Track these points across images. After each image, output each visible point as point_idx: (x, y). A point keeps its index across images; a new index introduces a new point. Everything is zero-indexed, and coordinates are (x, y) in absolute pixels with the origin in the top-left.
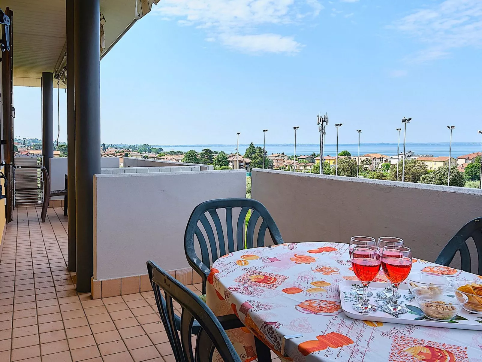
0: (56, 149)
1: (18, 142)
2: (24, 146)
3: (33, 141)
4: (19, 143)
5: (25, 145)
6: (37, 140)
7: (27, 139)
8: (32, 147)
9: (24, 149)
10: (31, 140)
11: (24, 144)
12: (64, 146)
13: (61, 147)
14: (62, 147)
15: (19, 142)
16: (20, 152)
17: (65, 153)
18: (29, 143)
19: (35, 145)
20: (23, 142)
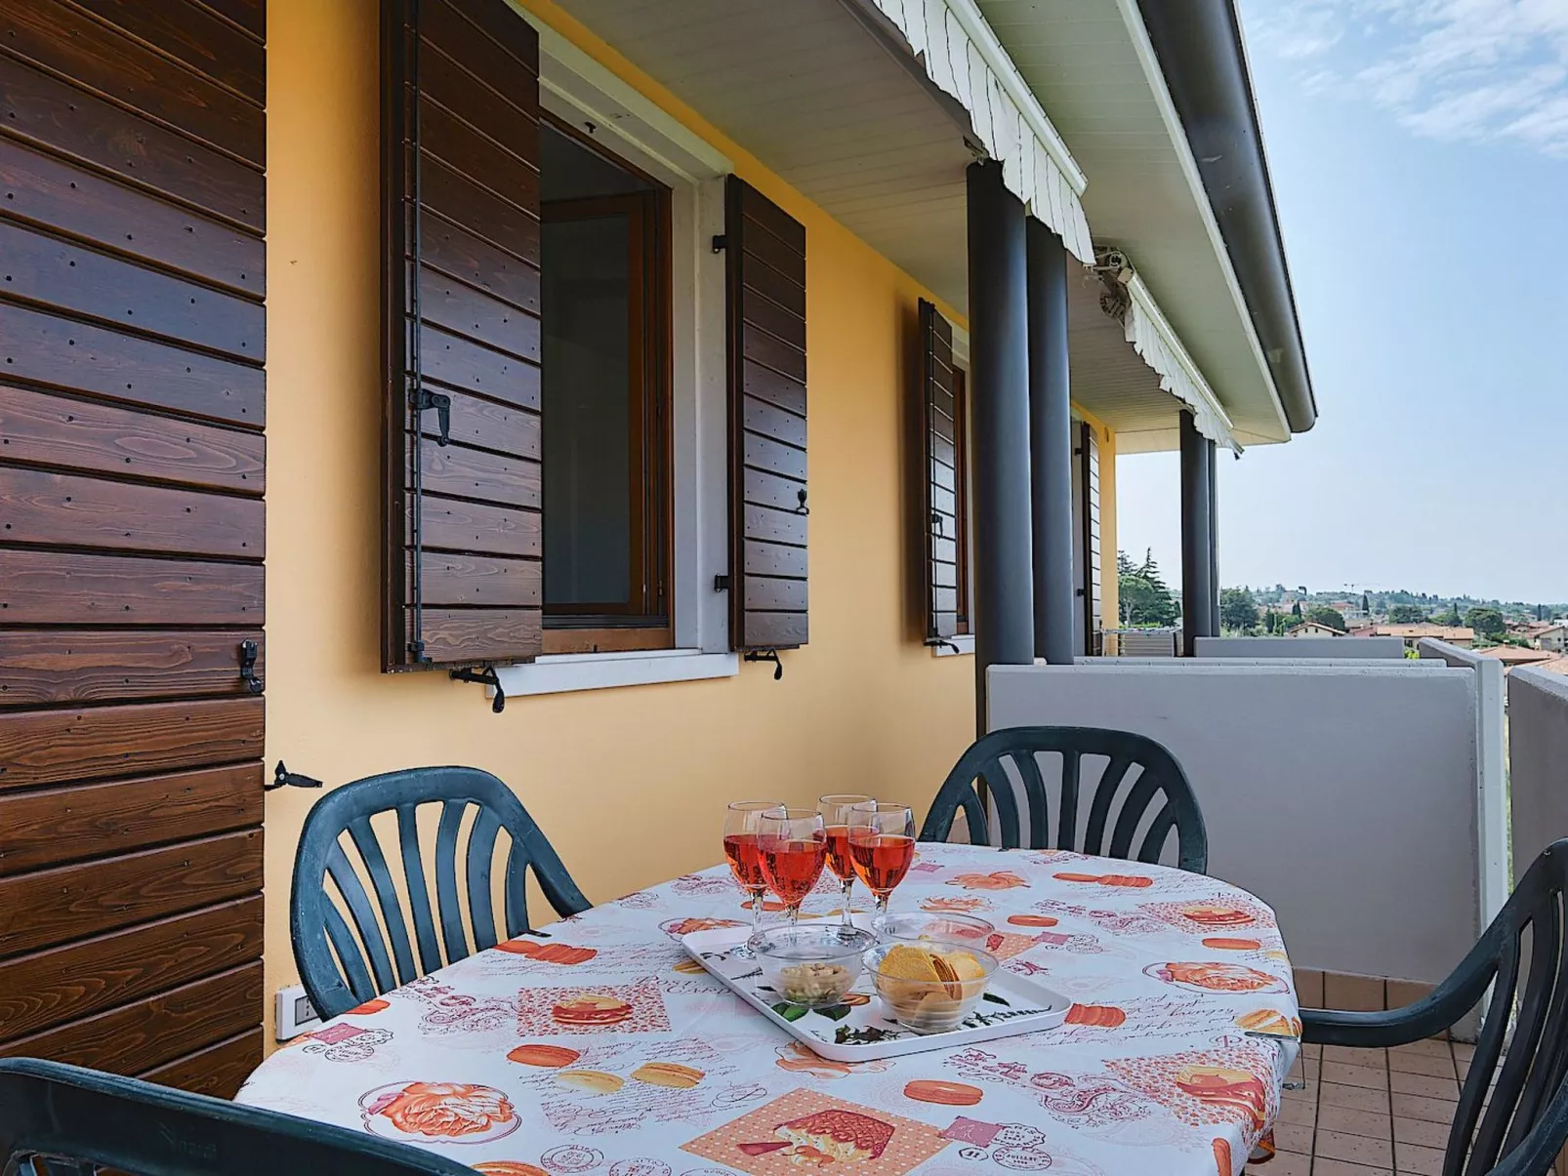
0: (1464, 622)
1: (1350, 603)
2: (1364, 614)
3: (1394, 597)
4: (1352, 603)
5: (1366, 612)
6: (1405, 596)
7: (1374, 592)
8: (1387, 617)
9: (1363, 622)
10: (1386, 597)
11: (1366, 607)
12: (1488, 613)
13: (1478, 614)
14: (1482, 616)
15: (1352, 600)
16: (1351, 631)
17: (1493, 635)
18: (1382, 605)
19: (1397, 611)
20: (1361, 602)
